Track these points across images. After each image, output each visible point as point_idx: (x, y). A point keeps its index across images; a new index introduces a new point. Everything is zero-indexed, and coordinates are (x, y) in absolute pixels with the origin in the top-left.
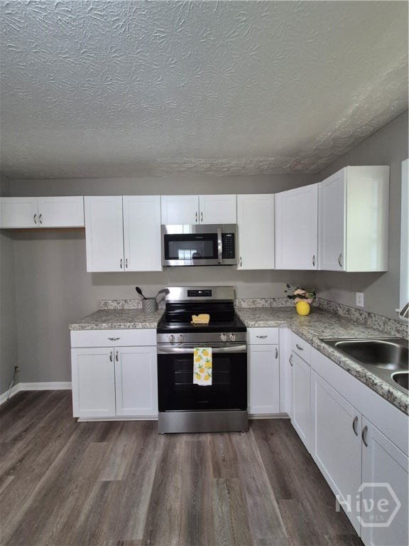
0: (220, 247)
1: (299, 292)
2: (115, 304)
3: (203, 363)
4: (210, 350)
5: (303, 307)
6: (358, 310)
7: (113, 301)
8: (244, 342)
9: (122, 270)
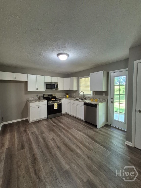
0: (56, 87)
1: (67, 94)
2: (31, 99)
3: (56, 105)
4: (57, 103)
5: (68, 96)
6: (74, 96)
7: (31, 98)
8: (61, 102)
9: (37, 91)
